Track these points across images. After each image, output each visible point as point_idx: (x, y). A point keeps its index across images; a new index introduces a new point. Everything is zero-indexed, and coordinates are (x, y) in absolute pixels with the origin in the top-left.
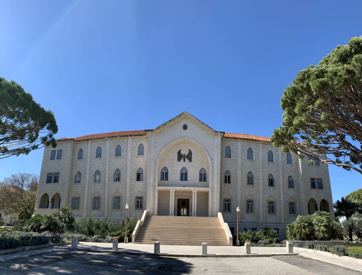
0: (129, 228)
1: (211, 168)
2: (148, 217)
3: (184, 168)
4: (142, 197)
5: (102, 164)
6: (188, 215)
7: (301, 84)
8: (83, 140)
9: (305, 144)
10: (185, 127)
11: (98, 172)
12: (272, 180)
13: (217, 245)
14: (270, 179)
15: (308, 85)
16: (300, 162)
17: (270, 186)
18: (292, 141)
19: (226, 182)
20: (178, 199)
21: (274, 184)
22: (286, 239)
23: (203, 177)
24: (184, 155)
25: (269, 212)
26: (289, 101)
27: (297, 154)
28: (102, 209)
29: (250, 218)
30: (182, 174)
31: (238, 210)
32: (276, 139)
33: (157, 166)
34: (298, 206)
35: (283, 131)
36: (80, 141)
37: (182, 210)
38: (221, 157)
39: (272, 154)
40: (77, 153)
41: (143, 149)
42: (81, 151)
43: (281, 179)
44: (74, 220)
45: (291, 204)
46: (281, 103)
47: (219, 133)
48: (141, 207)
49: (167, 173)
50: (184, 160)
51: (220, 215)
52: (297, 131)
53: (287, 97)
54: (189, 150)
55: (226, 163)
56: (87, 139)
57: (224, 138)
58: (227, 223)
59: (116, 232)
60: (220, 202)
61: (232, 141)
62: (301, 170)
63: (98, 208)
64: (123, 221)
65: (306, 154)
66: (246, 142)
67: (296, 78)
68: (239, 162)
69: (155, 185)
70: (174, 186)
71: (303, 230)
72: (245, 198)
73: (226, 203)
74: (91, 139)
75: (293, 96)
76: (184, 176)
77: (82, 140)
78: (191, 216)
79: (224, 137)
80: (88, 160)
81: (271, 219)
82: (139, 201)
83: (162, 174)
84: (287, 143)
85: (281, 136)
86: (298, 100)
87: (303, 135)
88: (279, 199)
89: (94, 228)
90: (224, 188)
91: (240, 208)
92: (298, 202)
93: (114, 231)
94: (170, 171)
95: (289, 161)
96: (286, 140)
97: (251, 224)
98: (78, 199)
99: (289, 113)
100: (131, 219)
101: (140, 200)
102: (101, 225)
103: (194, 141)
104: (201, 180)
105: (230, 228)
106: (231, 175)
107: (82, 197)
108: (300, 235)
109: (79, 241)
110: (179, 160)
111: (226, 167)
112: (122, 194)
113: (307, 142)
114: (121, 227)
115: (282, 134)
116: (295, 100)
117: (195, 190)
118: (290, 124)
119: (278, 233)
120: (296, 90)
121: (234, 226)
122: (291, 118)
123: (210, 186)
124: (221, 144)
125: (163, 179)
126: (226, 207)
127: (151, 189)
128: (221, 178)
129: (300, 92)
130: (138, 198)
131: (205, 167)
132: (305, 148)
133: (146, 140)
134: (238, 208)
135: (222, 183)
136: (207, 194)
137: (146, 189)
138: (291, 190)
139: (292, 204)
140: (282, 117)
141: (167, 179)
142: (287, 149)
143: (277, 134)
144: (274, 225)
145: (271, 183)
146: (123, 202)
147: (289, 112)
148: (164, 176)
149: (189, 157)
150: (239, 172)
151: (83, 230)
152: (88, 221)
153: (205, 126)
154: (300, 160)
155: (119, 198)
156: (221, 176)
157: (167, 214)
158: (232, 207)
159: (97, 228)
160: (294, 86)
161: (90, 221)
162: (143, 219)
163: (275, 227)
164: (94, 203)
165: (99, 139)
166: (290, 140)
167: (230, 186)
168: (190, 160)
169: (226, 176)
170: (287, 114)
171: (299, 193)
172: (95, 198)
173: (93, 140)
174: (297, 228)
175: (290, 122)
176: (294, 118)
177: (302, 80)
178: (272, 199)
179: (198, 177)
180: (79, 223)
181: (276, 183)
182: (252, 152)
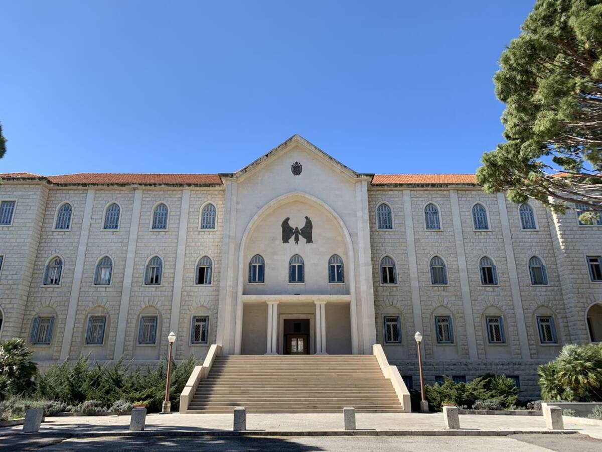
0: (175, 383)
1: (351, 253)
2: (219, 360)
3: (296, 257)
4: (208, 317)
5: (120, 245)
6: (307, 351)
7: (547, 31)
8: (74, 184)
9: (566, 178)
10: (297, 169)
11: (106, 262)
12: (489, 270)
13: (376, 412)
14: (484, 269)
15: (565, 27)
16: (556, 221)
17: (486, 282)
18: (532, 175)
19: (385, 281)
20: (285, 320)
21: (496, 279)
22: (540, 397)
23: (337, 273)
24: (297, 228)
25: (491, 339)
26: (519, 77)
27: (546, 202)
28: (110, 343)
29: (446, 354)
30: (292, 269)
31: (418, 337)
32: (490, 176)
33: (242, 253)
34: (560, 324)
35: (508, 152)
36: (66, 185)
37: (294, 343)
38: (371, 228)
39: (483, 210)
40: (56, 214)
41: (214, 215)
42: (67, 209)
43: (511, 265)
44: (35, 369)
45: (542, 321)
46: (498, 86)
47: (364, 177)
48: (203, 339)
49: (262, 268)
50: (297, 240)
51: (378, 349)
52: (542, 148)
53: (511, 68)
54: (307, 218)
55: (382, 241)
56: (84, 184)
57: (374, 187)
58: (395, 367)
59: (144, 392)
60: (376, 322)
61: (391, 192)
62: (561, 240)
63: (101, 341)
64: (162, 368)
65: (573, 200)
66: (420, 192)
67: (531, 17)
68: (410, 237)
69: (237, 292)
70: (275, 294)
71: (580, 377)
72: (432, 314)
73: (389, 326)
74: (94, 184)
75: (527, 63)
76: (297, 273)
77: (70, 184)
78: (315, 353)
79: (373, 185)
80: (85, 233)
81: (496, 354)
82: (199, 326)
83: (252, 268)
84: (519, 180)
85: (504, 167)
86: (539, 70)
87: (559, 155)
88: (512, 311)
89: (85, 386)
90: (384, 294)
91: (423, 334)
92: (559, 316)
93: (136, 390)
94: (267, 262)
95: (528, 223)
96: (517, 173)
97: (452, 367)
98: (51, 320)
99: (521, 108)
100: (181, 363)
101: (201, 324)
102: (104, 378)
103: (313, 199)
104: (332, 279)
105: (402, 376)
106: (395, 265)
107: (60, 317)
108: (575, 389)
109: (45, 415)
110: (286, 239)
111: (383, 248)
112: (163, 312)
113: (571, 171)
114: (157, 381)
115: (506, 160)
116: (531, 72)
117: (321, 301)
118: (524, 132)
119: (518, 385)
120: (533, 47)
121: (410, 373)
122: (526, 119)
123: (352, 290)
124: (369, 202)
125: (254, 280)
126: (389, 332)
127: (229, 300)
128: (374, 273)
129: (543, 49)
130: (198, 320)
131: (340, 252)
132: (567, 186)
133: (220, 196)
134: (418, 333)
135: (377, 284)
136: (346, 307)
137: (218, 300)
138: (540, 289)
139: (543, 319)
140: (502, 121)
141: (262, 279)
142: (521, 195)
143: (493, 164)
144: (505, 367)
145: (488, 276)
146: (164, 329)
147: (519, 105)
148: (257, 272)
149: (307, 233)
150: (412, 259)
151: (58, 390)
152: (72, 370)
153: (335, 164)
154: (555, 216)
155: (154, 319)
156: (373, 268)
157: (263, 351)
158: (403, 333)
159: (93, 385)
160: (527, 38)
161: (78, 371)
162: (207, 363)
163: (508, 373)
164: (92, 329)
165: (116, 186)
166: (527, 173)
167: (395, 289)
168: (309, 240)
169: (384, 269)
170: (515, 112)
171: (562, 294)
172: (94, 319)
173: (100, 187)
174: (565, 374)
175: (525, 129)
176: (534, 118)
177: (548, 20)
178: (493, 312)
179: (326, 273)
180: (49, 375)
181: (499, 274)
182: (436, 212)
